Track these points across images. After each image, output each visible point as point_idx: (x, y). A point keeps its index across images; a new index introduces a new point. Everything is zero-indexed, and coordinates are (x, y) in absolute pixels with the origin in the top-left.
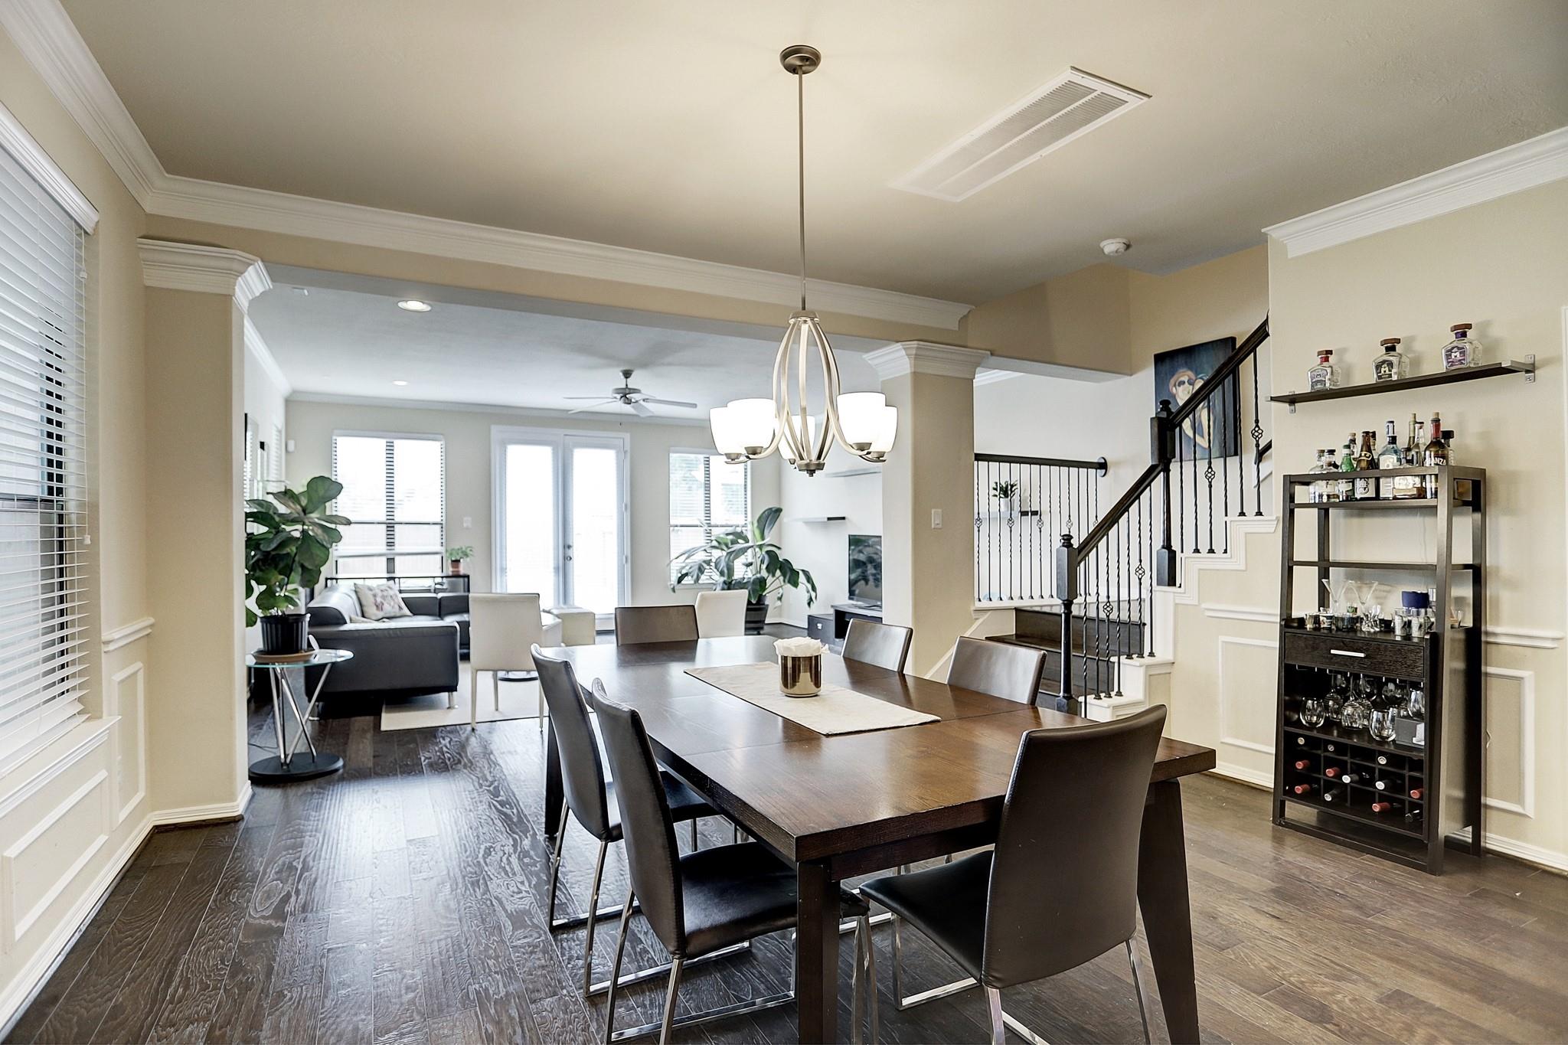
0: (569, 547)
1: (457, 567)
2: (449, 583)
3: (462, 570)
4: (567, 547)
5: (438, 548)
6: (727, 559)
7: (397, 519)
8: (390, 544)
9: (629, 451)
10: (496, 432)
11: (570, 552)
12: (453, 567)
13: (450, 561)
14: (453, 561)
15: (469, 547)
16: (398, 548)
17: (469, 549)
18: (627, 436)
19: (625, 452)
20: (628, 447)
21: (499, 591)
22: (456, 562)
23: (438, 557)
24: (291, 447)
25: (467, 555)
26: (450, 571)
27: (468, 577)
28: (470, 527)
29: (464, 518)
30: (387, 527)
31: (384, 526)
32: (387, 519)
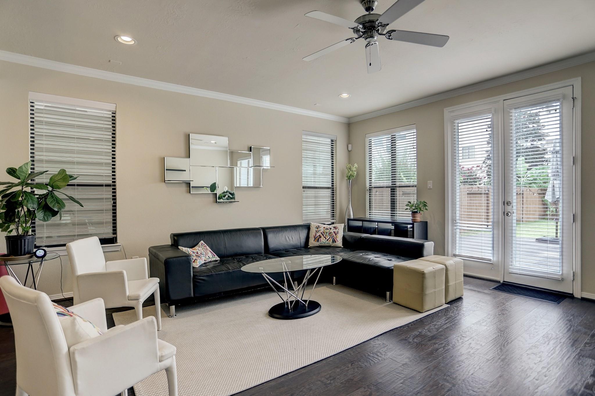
1: (415, 217)
4: (507, 203)
7: (397, 184)
8: (393, 200)
10: (449, 113)
11: (508, 208)
12: (412, 217)
14: (412, 212)
22: (414, 213)
24: (350, 148)
28: (432, 188)
29: (428, 181)
30: (391, 189)
31: (390, 189)
32: (392, 184)
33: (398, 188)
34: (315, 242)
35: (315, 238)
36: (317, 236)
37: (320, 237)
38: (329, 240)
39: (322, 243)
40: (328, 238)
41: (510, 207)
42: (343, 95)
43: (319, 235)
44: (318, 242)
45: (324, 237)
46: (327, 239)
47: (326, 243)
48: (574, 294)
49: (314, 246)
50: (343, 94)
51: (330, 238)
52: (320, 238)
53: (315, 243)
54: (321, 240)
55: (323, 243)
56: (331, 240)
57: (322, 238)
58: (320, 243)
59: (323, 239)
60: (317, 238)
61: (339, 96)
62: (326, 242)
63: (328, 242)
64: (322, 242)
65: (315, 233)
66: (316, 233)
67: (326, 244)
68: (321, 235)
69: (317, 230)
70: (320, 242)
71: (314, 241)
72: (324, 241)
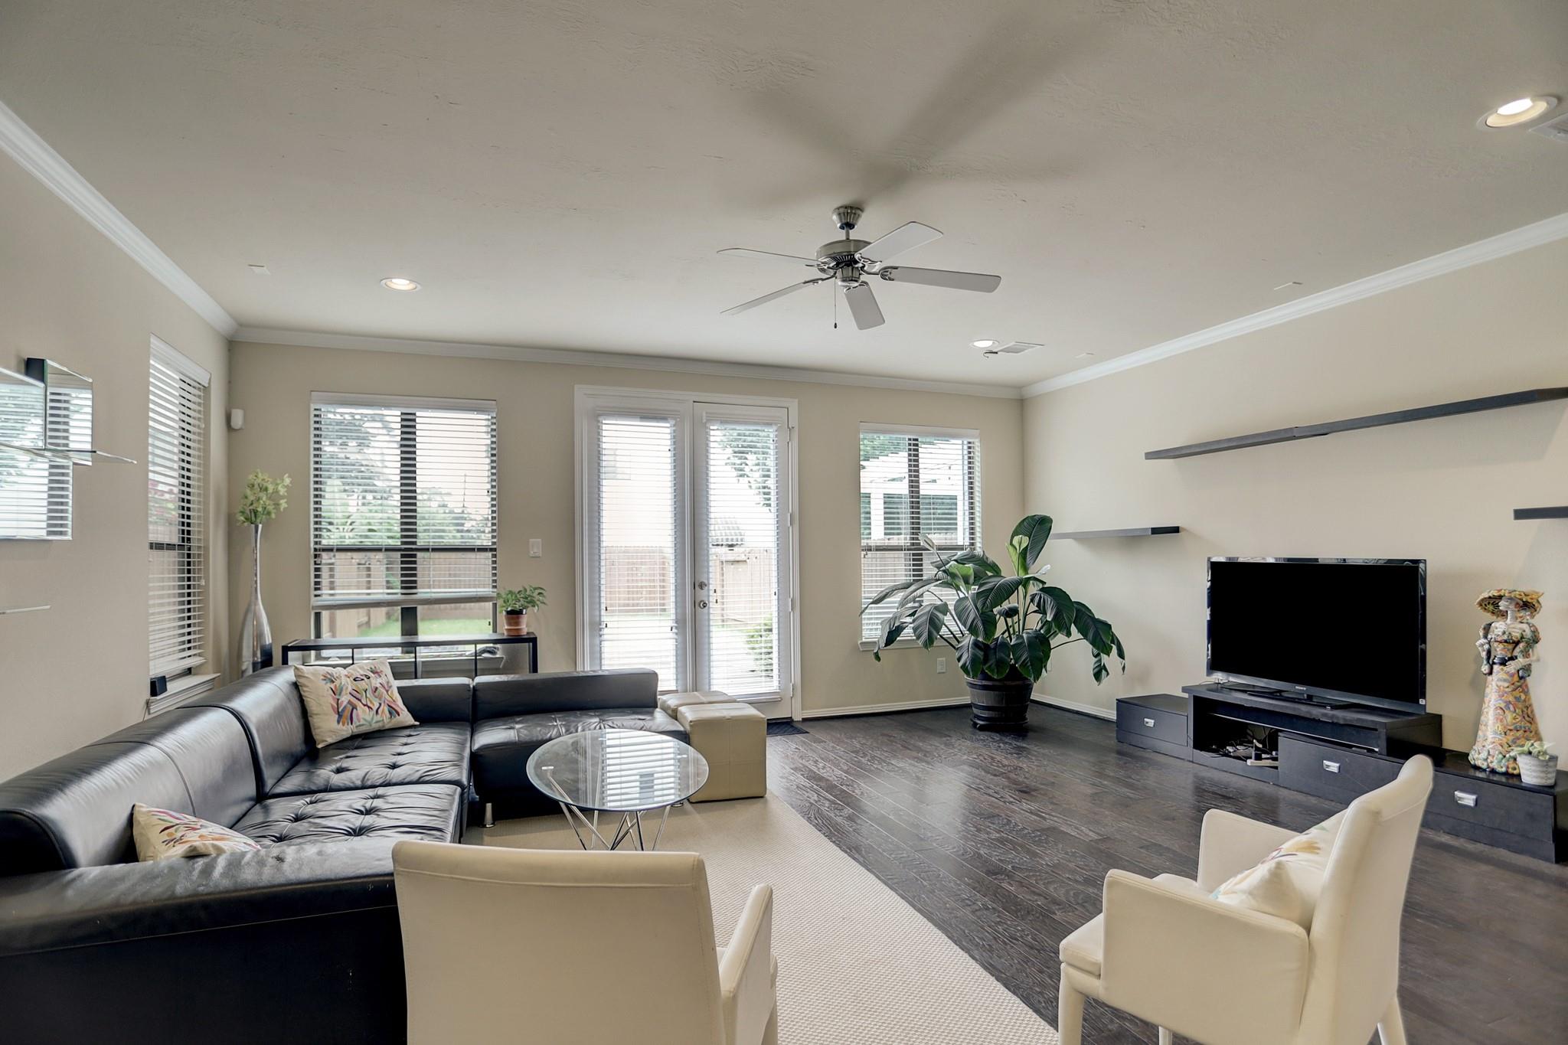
0: (702, 586)
1: (517, 623)
2: (505, 651)
3: (525, 627)
4: (699, 585)
5: (487, 590)
6: (979, 605)
7: (421, 542)
8: (409, 585)
9: (796, 429)
10: (584, 396)
11: (702, 594)
12: (509, 624)
13: (504, 613)
14: (508, 613)
15: (535, 589)
16: (422, 592)
17: (537, 591)
18: (794, 405)
19: (791, 429)
20: (794, 422)
21: (588, 668)
22: (514, 615)
23: (489, 605)
24: (238, 419)
25: (533, 603)
26: (504, 628)
27: (533, 641)
28: (540, 555)
29: (531, 540)
30: (403, 556)
31: (398, 554)
32: (403, 543)
33: (419, 554)
34: (343, 725)
35: (340, 715)
36: (345, 707)
37: (354, 707)
38: (380, 711)
39: (363, 725)
40: (377, 705)
41: (704, 592)
42: (394, 280)
43: (350, 702)
44: (352, 724)
45: (365, 705)
46: (375, 709)
47: (374, 721)
48: (793, 717)
49: (340, 738)
50: (395, 278)
51: (380, 704)
52: (355, 710)
53: (344, 728)
54: (357, 715)
55: (364, 723)
56: (386, 709)
57: (358, 708)
58: (357, 727)
59: (364, 711)
60: (347, 713)
61: (384, 281)
62: (372, 719)
63: (378, 718)
64: (362, 722)
65: (334, 699)
66: (337, 697)
67: (375, 726)
68: (352, 700)
69: (332, 686)
70: (358, 724)
71: (338, 722)
72: (369, 718)
